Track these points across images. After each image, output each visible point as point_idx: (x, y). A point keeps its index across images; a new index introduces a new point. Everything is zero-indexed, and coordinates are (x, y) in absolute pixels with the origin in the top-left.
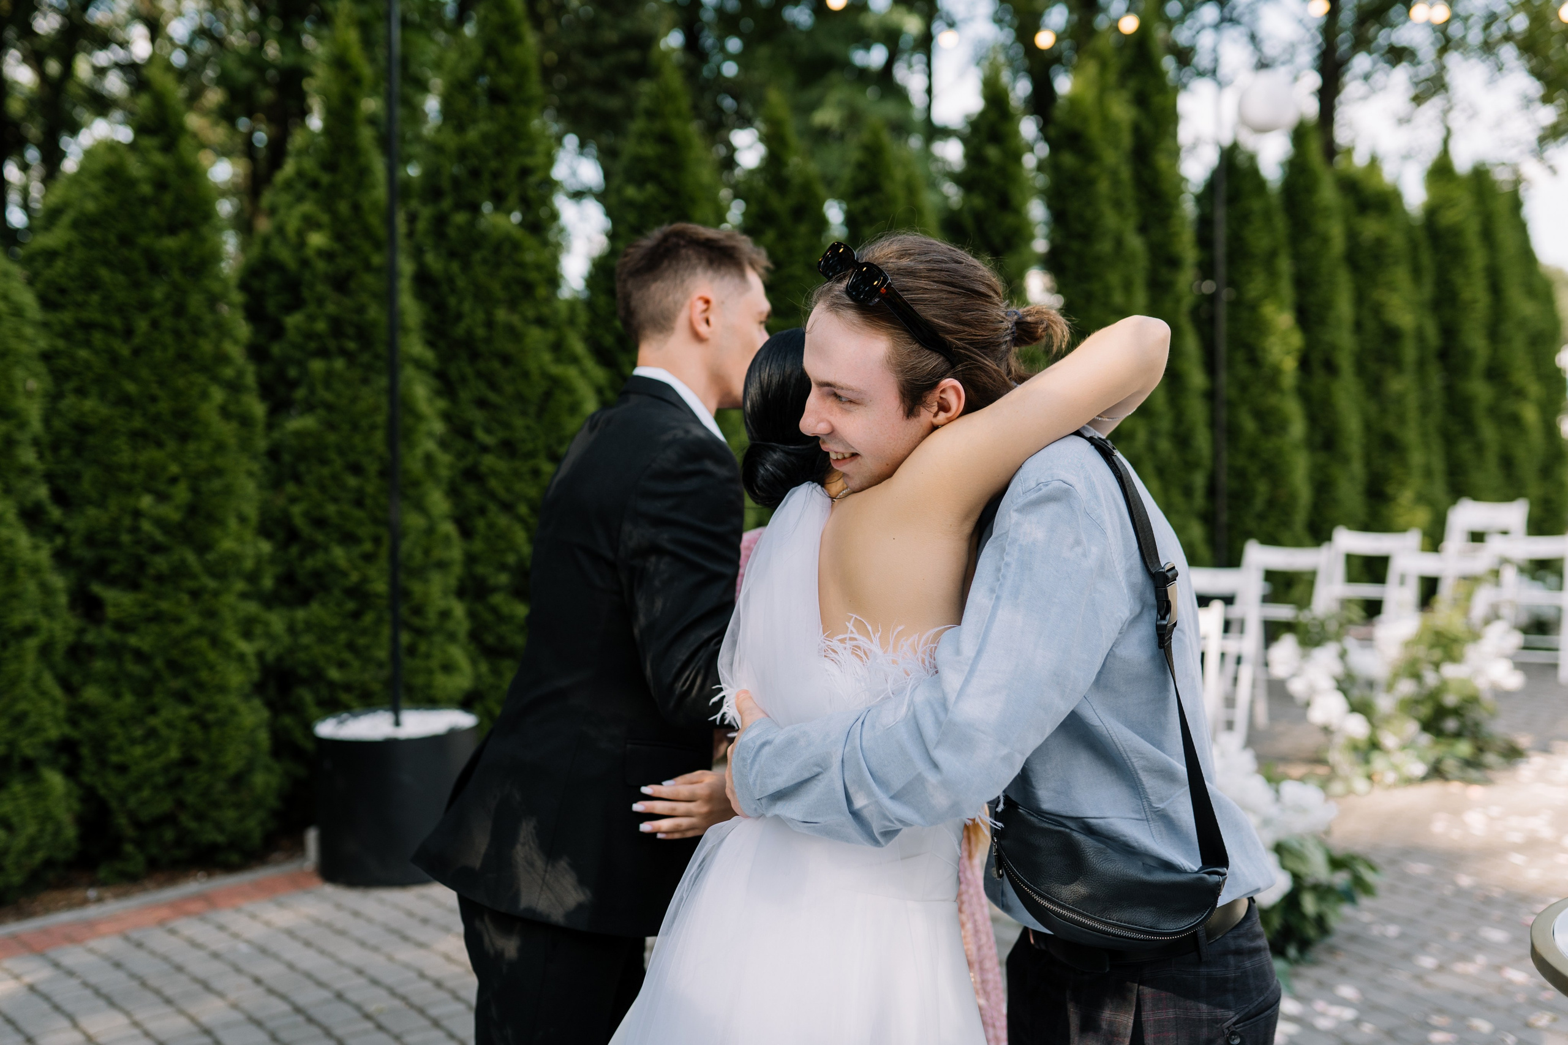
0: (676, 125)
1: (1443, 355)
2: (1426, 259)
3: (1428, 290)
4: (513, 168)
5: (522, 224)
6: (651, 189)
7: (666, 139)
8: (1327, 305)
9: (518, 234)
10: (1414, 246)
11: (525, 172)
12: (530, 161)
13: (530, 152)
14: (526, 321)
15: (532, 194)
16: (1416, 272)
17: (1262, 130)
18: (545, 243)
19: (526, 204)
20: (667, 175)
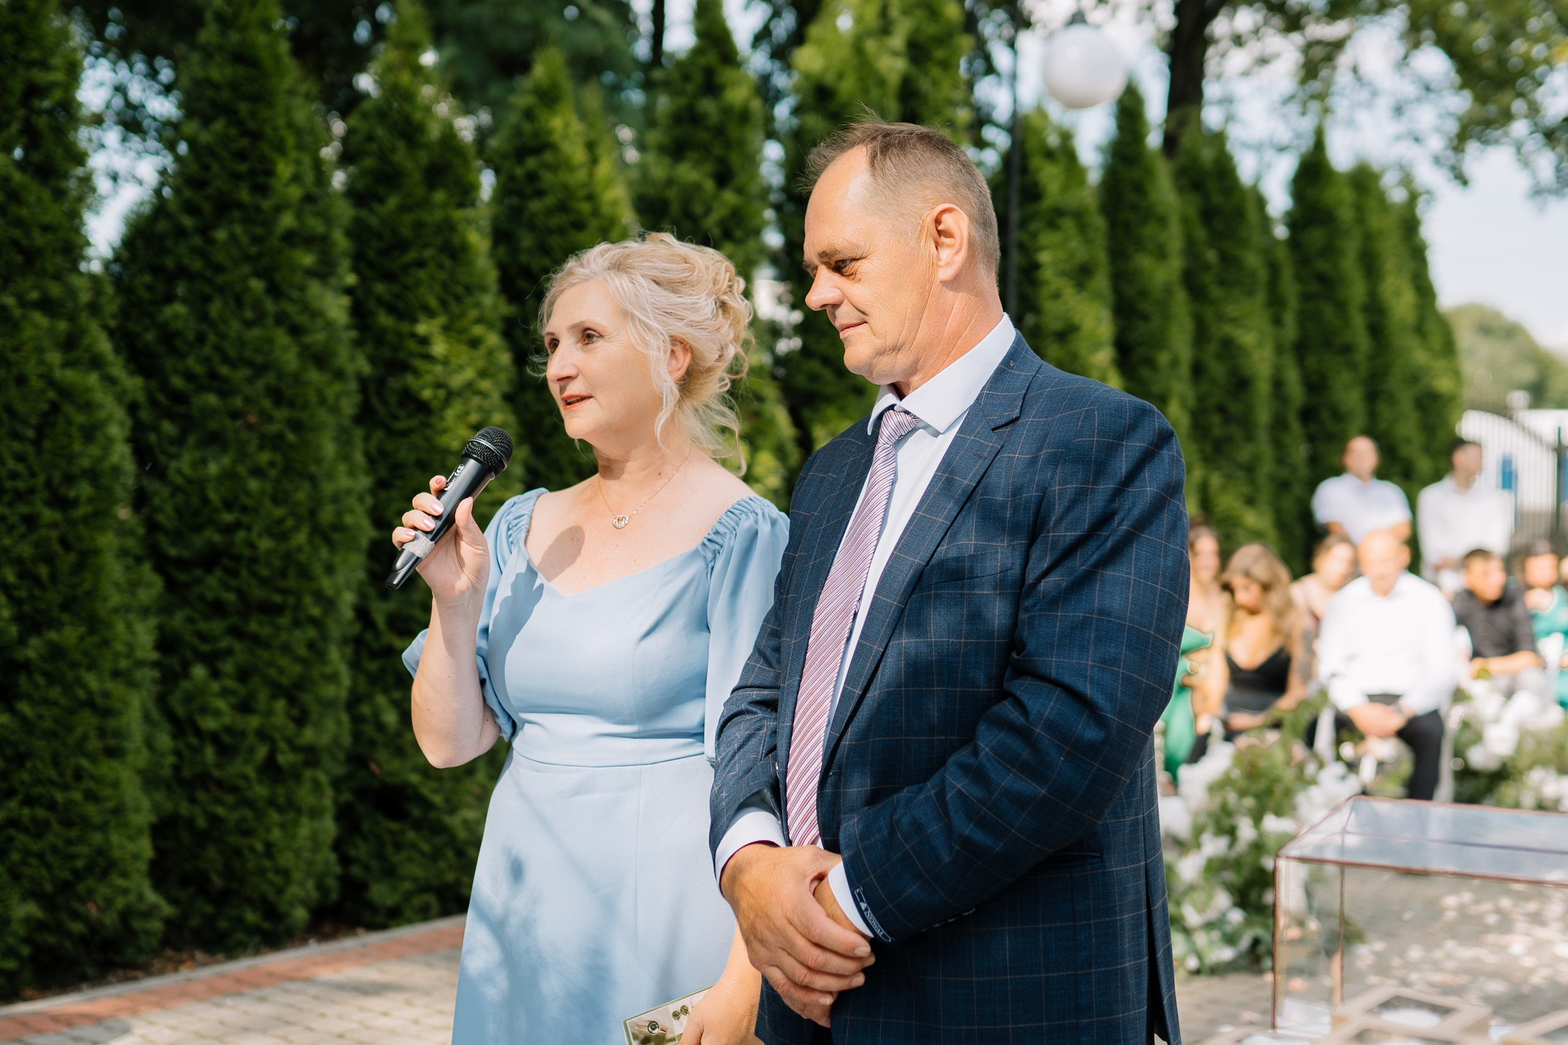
0: (262, 39)
1: (1307, 415)
2: (1290, 288)
3: (1290, 331)
4: (17, 86)
5: (21, 165)
6: (219, 125)
7: (243, 57)
8: (1159, 342)
9: (17, 176)
10: (1274, 268)
11: (33, 91)
12: (40, 77)
13: (43, 65)
14: (22, 303)
15: (42, 122)
16: (1275, 302)
17: (1077, 104)
18: (59, 194)
19: (32, 137)
20: (243, 107)
